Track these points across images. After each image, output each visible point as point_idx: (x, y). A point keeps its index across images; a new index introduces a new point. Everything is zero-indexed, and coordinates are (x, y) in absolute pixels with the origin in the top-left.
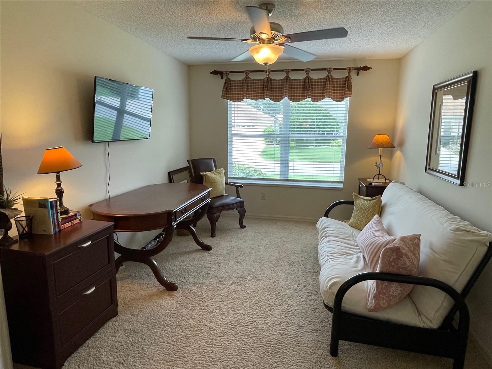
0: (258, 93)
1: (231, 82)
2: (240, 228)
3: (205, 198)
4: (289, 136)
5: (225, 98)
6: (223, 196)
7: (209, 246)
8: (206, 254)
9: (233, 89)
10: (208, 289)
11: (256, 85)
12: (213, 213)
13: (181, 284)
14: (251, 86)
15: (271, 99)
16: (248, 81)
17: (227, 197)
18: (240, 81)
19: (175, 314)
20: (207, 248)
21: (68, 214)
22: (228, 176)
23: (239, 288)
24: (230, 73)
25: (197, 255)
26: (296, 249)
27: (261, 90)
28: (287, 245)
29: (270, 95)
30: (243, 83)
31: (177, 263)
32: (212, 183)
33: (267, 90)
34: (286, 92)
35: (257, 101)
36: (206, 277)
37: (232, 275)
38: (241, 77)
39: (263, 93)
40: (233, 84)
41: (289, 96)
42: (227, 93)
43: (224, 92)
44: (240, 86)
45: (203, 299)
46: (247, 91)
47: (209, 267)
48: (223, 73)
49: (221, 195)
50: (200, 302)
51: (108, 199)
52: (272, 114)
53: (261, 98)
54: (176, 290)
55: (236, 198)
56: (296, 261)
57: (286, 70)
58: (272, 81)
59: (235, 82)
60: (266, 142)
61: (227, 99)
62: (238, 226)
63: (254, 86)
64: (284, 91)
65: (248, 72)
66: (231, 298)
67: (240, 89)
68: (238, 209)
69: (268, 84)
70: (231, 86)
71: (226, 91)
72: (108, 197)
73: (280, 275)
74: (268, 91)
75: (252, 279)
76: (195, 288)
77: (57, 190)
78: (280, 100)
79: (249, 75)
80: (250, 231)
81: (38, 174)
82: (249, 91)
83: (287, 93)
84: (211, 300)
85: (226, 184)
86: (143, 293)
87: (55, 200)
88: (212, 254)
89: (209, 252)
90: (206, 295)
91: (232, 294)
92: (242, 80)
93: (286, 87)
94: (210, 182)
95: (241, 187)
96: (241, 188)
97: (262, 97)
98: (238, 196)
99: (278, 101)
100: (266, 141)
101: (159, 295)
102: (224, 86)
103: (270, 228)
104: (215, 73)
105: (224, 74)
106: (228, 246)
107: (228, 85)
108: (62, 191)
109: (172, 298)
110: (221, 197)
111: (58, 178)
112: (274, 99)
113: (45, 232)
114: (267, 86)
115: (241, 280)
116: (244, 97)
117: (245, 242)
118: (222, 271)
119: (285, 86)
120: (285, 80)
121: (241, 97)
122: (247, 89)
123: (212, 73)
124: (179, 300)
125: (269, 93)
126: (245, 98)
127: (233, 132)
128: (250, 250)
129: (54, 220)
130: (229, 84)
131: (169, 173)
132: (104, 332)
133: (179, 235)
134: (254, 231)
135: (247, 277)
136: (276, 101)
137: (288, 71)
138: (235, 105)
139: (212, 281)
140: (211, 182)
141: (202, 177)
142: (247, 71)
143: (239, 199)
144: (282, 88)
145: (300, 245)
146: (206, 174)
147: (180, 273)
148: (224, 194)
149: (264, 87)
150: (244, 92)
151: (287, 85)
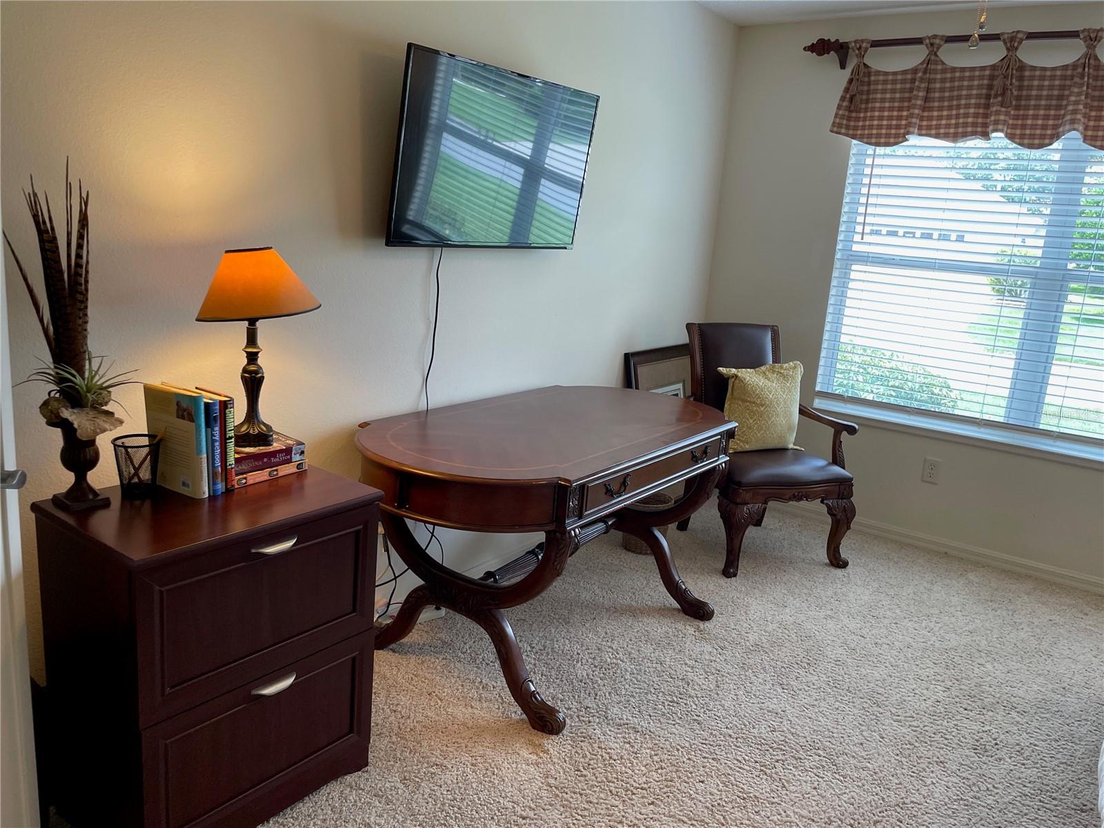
0: (966, 115)
1: (873, 78)
2: (826, 564)
3: (705, 452)
4: (1064, 275)
5: (843, 131)
6: (784, 450)
7: (704, 604)
8: (688, 628)
9: (875, 100)
10: (655, 758)
11: (960, 88)
12: (738, 501)
13: (578, 717)
14: (942, 90)
15: (1011, 137)
16: (936, 72)
17: (798, 456)
18: (905, 72)
19: (524, 818)
20: (697, 611)
21: (268, 443)
22: (818, 389)
23: (763, 787)
24: (871, 46)
25: (661, 628)
26: (1021, 693)
27: (977, 106)
28: (989, 666)
29: (1011, 122)
30: (913, 81)
31: (591, 639)
32: (755, 404)
33: (1002, 106)
34: (1075, 112)
35: (959, 145)
36: (664, 714)
37: (752, 730)
38: (910, 59)
39: (986, 116)
40: (877, 82)
41: (1086, 128)
42: (854, 115)
43: (841, 112)
44: (903, 91)
45: (629, 792)
46: (924, 109)
47: (683, 679)
48: (849, 48)
49: (780, 446)
50: (617, 803)
51: (422, 412)
52: (1034, 202)
53: (974, 134)
54: (557, 734)
55: (829, 464)
56: (1011, 741)
57: (1088, 30)
58: (1027, 73)
59: (885, 78)
60: (998, 291)
61: (847, 135)
62: (823, 556)
63: (952, 89)
64: (1070, 108)
65: (937, 41)
66: (723, 821)
67: (902, 100)
68: (830, 502)
69: (1008, 82)
70: (868, 92)
71: (849, 109)
72: (422, 406)
73: (929, 782)
74: (1003, 109)
75: (817, 768)
76: (615, 745)
77: (245, 370)
78: (1047, 141)
79: (938, 54)
80: (859, 583)
81: (197, 320)
82: (931, 109)
83: (1079, 116)
84: (653, 803)
85: (802, 412)
86: (461, 713)
87: (220, 402)
88: (709, 634)
89: (702, 625)
90: (644, 779)
91: (730, 806)
92: (912, 69)
93: (1079, 94)
94: (747, 401)
95: (851, 430)
96: (849, 433)
97: (979, 129)
98: (837, 460)
99: (1040, 146)
100: (997, 287)
101: (500, 733)
102: (847, 90)
103: (935, 588)
104: (821, 48)
105: (850, 51)
106: (769, 618)
107: (860, 88)
108: (260, 375)
109: (535, 757)
110: (777, 452)
111: (252, 339)
112: (1022, 136)
113: (186, 488)
114: (1005, 90)
115: (777, 761)
116: (911, 129)
117: (831, 617)
118: (723, 706)
119: (1076, 90)
120: (1080, 70)
121: (898, 127)
122: (926, 99)
123: (812, 48)
124: (553, 772)
125: (1007, 114)
126: (912, 133)
127: (855, 247)
128: (840, 650)
129: (213, 459)
130: (862, 83)
131: (627, 357)
132: (309, 816)
133: (626, 548)
134: (876, 585)
135: (802, 754)
136: (1031, 146)
137: (1093, 35)
138: (874, 156)
139: (679, 734)
140: (750, 402)
141: (723, 382)
142: (935, 36)
143: (837, 470)
144: (1060, 98)
145: (1041, 680)
146: (739, 374)
147: (587, 675)
148: (791, 446)
149: (993, 92)
150: (911, 111)
151: (1085, 88)
